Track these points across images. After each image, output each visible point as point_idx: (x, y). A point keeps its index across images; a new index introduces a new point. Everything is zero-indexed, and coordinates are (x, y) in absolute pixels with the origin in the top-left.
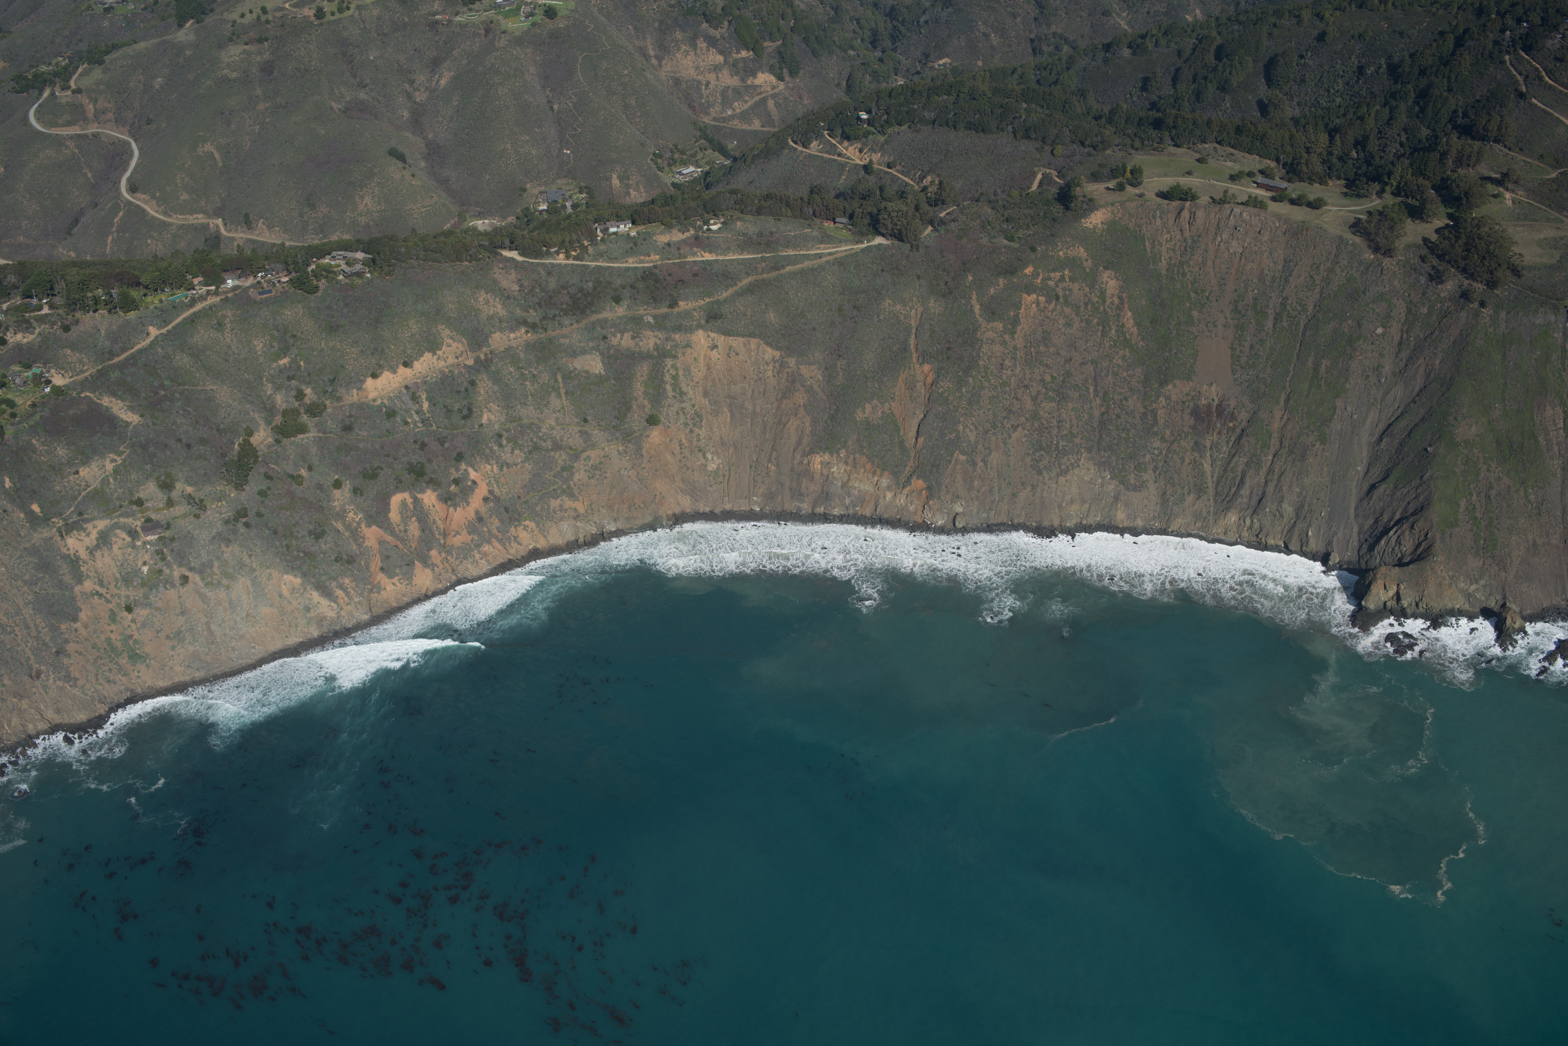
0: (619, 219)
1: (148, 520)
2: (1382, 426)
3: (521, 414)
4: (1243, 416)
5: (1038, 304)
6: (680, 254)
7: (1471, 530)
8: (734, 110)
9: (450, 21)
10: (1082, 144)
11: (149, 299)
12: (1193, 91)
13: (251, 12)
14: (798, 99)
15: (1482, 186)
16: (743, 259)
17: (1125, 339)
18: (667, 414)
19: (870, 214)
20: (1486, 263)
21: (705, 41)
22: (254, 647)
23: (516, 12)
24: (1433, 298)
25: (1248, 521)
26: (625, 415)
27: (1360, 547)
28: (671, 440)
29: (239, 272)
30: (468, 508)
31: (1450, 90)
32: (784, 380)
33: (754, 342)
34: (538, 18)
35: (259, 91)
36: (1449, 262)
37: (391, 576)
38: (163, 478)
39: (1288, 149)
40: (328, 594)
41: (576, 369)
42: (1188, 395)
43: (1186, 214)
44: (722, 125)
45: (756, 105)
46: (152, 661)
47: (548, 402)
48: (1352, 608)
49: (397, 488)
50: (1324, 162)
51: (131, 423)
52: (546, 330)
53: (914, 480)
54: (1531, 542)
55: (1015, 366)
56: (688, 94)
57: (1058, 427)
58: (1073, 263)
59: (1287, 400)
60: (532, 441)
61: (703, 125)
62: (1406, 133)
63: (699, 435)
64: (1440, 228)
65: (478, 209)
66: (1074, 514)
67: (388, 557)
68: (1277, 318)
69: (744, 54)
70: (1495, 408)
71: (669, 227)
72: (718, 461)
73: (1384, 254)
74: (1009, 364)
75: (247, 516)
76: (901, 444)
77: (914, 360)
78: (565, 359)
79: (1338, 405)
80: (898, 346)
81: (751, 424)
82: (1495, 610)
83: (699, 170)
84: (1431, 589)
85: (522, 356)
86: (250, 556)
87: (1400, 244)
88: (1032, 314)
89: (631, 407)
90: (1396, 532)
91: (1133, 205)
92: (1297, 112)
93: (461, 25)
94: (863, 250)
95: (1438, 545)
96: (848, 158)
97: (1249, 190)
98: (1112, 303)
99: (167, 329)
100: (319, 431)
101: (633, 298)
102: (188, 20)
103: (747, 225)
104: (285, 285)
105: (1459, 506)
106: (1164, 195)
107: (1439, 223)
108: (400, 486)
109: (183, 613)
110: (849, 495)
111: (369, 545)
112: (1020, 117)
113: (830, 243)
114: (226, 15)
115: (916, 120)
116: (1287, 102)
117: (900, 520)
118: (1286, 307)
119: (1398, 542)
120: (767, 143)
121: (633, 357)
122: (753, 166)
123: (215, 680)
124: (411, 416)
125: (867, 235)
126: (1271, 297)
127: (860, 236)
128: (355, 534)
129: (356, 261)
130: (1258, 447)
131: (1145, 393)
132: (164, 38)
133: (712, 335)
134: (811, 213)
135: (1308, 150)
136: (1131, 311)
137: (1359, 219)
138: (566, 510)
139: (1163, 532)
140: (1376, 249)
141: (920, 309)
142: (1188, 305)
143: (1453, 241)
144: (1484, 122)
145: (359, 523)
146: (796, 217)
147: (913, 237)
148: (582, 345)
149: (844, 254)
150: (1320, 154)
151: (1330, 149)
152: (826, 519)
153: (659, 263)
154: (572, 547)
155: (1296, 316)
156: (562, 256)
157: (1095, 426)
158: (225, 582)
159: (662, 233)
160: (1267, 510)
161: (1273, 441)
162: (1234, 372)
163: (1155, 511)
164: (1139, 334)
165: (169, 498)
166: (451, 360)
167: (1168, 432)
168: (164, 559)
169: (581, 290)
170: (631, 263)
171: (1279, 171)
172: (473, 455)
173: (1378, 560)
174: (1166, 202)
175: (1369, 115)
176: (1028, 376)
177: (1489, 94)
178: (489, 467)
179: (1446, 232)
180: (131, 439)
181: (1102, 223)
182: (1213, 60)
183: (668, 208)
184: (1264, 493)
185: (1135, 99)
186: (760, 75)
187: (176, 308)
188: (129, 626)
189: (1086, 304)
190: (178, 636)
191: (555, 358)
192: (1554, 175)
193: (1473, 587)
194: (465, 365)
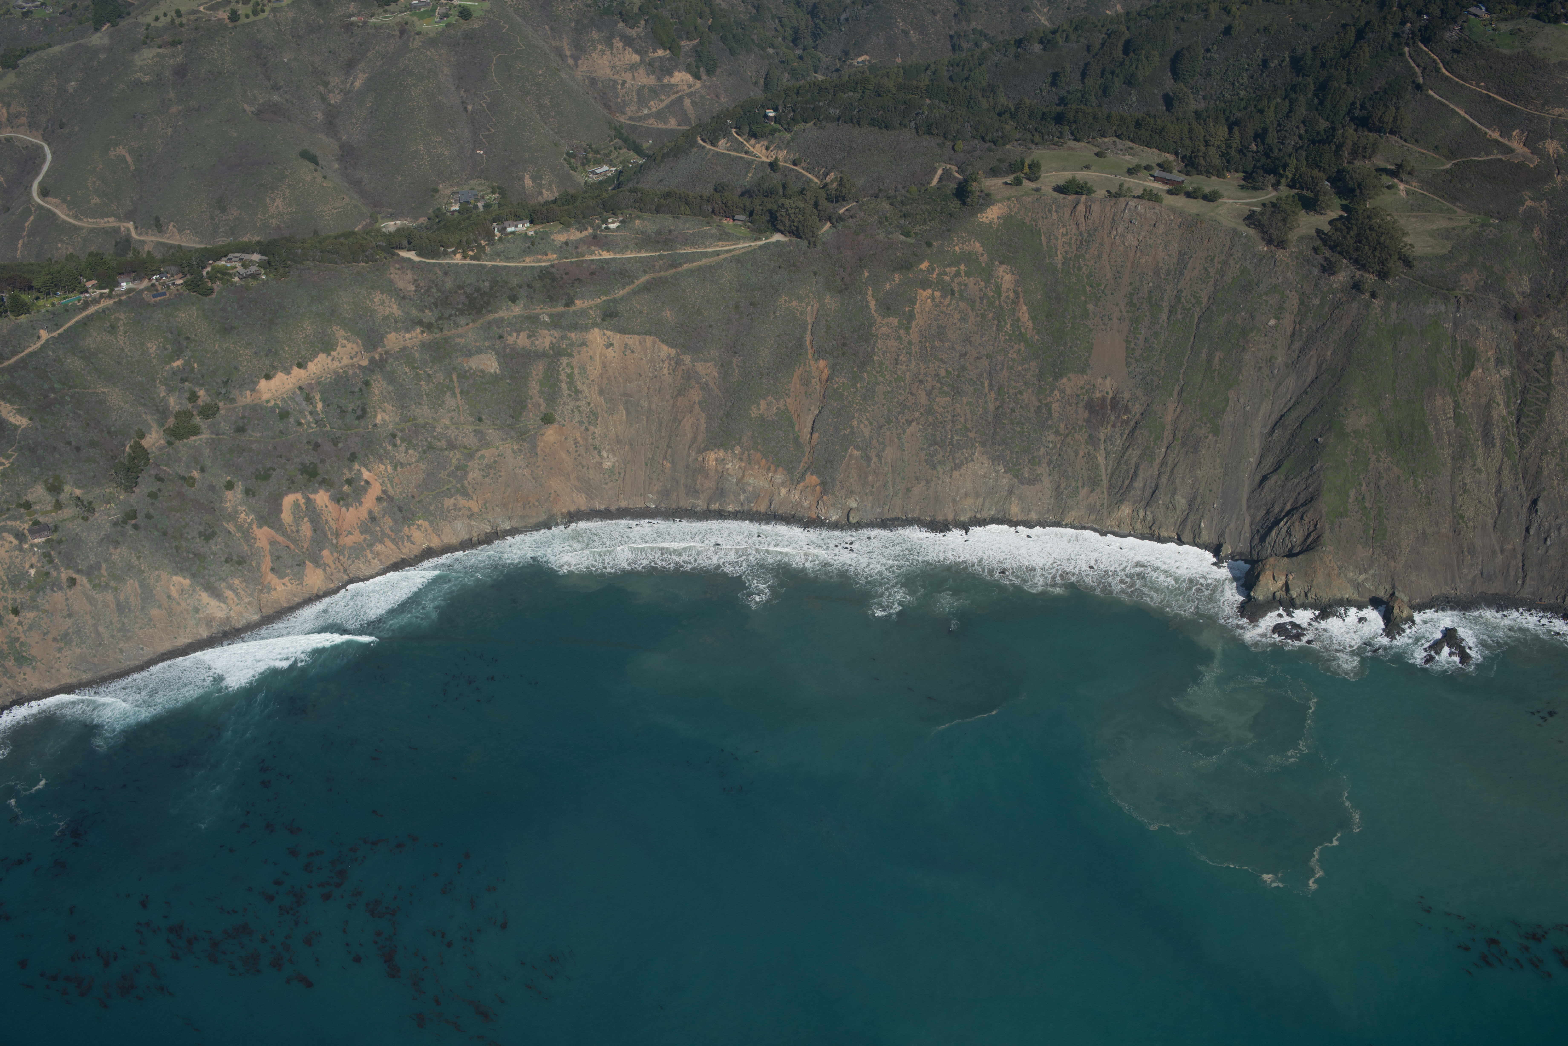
0: (518, 218)
1: (36, 523)
2: (1274, 417)
3: (416, 414)
4: (1137, 409)
5: (933, 299)
6: (577, 253)
7: (1360, 520)
8: (650, 109)
9: (365, 23)
10: (983, 139)
11: (41, 302)
12: (1100, 86)
13: (165, 15)
14: (715, 98)
15: (1375, 177)
16: (641, 257)
17: (1021, 333)
18: (563, 412)
19: (770, 211)
20: (1377, 254)
21: (621, 40)
22: (142, 649)
23: (431, 13)
24: (1325, 290)
25: (1141, 514)
26: (520, 414)
27: (1252, 538)
28: (566, 439)
29: (134, 274)
30: (361, 508)
31: (1349, 83)
32: (679, 377)
33: (649, 340)
34: (452, 19)
35: (172, 95)
36: (1341, 253)
37: (281, 577)
38: (51, 481)
39: (1188, 142)
40: (216, 594)
41: (471, 369)
42: (1082, 388)
43: (1081, 208)
44: (638, 124)
45: (672, 103)
46: (39, 664)
47: (443, 402)
48: (1241, 599)
49: (290, 488)
50: (1223, 155)
51: (20, 426)
52: (441, 330)
53: (808, 476)
54: (1420, 532)
55: (910, 361)
56: (604, 93)
57: (953, 422)
58: (968, 258)
59: (1180, 393)
60: (426, 440)
61: (618, 124)
62: (1305, 125)
63: (594, 433)
64: (1334, 220)
65: (390, 210)
66: (968, 508)
67: (278, 558)
68: (1172, 311)
69: (660, 53)
70: (1385, 398)
71: (567, 226)
72: (613, 459)
73: (1277, 246)
74: (904, 359)
75: (136, 518)
76: (796, 440)
77: (810, 356)
78: (460, 359)
79: (1231, 397)
80: (794, 342)
81: (647, 422)
82: (1385, 599)
83: (613, 169)
84: (1320, 579)
85: (417, 355)
86: (139, 558)
87: (1293, 237)
88: (927, 309)
89: (526, 406)
90: (1287, 522)
91: (1029, 199)
92: (1203, 105)
93: (376, 27)
94: (760, 247)
95: (1327, 535)
96: (755, 156)
97: (1146, 183)
98: (1008, 297)
99: (58, 332)
100: (212, 433)
101: (529, 297)
102: (105, 24)
103: (646, 224)
104: (179, 287)
105: (1348, 496)
106: (1060, 189)
107: (1333, 214)
108: (292, 486)
109: (70, 615)
110: (744, 491)
111: (261, 546)
112: (923, 113)
113: (728, 241)
114: (140, 19)
115: (822, 117)
116: (1192, 96)
117: (794, 515)
118: (1180, 299)
119: (1289, 533)
120: (676, 142)
121: (528, 356)
122: (663, 164)
123: (102, 682)
124: (305, 417)
125: (766, 232)
126: (1165, 290)
127: (758, 232)
128: (247, 535)
129: (252, 263)
130: (1151, 439)
131: (1040, 387)
132: (78, 42)
133: (608, 333)
134: (710, 210)
135: (1207, 143)
136: (1026, 305)
137: (1254, 212)
138: (460, 509)
139: (1057, 524)
140: (1270, 242)
141: (816, 305)
142: (1083, 298)
143: (1345, 233)
144: (1380, 114)
145: (250, 524)
146: (695, 215)
147: (810, 234)
148: (478, 344)
149: (742, 251)
150: (1219, 147)
151: (1229, 142)
152: (721, 515)
153: (556, 262)
154: (466, 545)
155: (1190, 309)
156: (459, 256)
157: (990, 420)
158: (113, 584)
159: (559, 232)
160: (1160, 502)
161: (1166, 433)
162: (1128, 364)
163: (1049, 504)
164: (1034, 328)
165: (57, 501)
166: (346, 361)
167: (1062, 426)
168: (51, 561)
169: (478, 290)
170: (528, 262)
171: (1178, 164)
172: (366, 455)
173: (1269, 551)
174: (1062, 196)
175: (1269, 108)
176: (922, 371)
177: (1387, 86)
178: (382, 467)
179: (1338, 225)
180: (19, 443)
181: (998, 218)
182: (1121, 55)
183: (566, 207)
184: (1157, 485)
185: (1044, 94)
186: (676, 74)
187: (69, 311)
188: (16, 629)
189: (981, 299)
190: (65, 638)
191: (450, 358)
192: (1448, 166)
193: (1362, 577)
194: (359, 365)
